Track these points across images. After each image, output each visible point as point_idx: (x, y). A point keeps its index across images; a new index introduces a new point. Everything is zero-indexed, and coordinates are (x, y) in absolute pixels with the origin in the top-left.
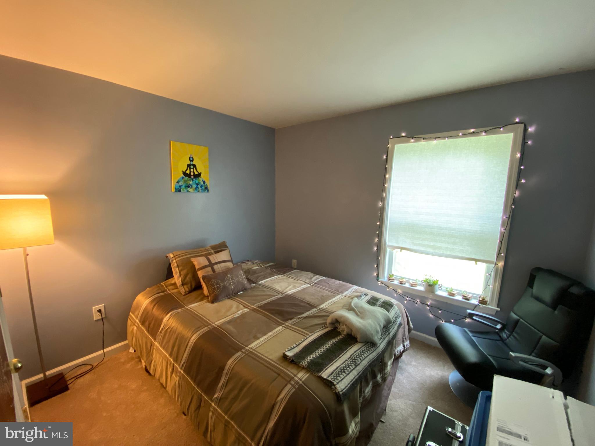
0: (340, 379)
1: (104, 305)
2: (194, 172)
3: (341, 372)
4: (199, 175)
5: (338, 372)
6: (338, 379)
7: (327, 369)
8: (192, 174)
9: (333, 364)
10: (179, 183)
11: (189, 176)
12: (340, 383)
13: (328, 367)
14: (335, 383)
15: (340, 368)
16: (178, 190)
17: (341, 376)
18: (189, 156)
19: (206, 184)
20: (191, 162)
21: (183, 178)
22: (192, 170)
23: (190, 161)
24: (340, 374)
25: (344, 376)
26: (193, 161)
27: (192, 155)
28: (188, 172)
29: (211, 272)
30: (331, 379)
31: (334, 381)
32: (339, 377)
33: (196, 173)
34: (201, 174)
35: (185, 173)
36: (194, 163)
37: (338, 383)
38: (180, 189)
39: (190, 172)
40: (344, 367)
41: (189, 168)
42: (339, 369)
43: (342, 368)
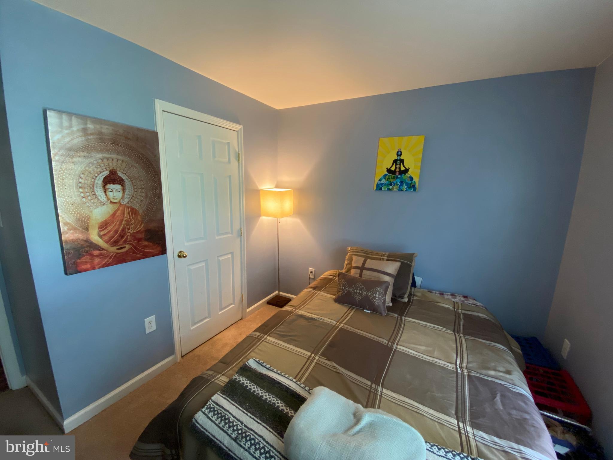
0: (210, 415)
1: (315, 270)
2: (400, 168)
3: (222, 417)
4: (406, 171)
5: (221, 412)
6: (210, 414)
7: (225, 399)
8: (398, 170)
9: (233, 405)
10: (381, 181)
11: (393, 172)
12: (204, 415)
13: (227, 400)
14: (203, 410)
15: (226, 414)
16: (379, 188)
17: (216, 416)
18: (397, 151)
19: (413, 181)
20: (399, 157)
21: (386, 175)
22: (398, 166)
23: (398, 155)
24: (218, 416)
25: (216, 421)
26: (400, 155)
27: (401, 149)
28: (393, 169)
29: (358, 276)
30: (210, 405)
31: (207, 409)
32: (214, 415)
33: (403, 168)
34: (409, 170)
35: (389, 171)
36: (402, 157)
37: (204, 413)
38: (381, 187)
39: (396, 168)
40: (229, 420)
41: (394, 164)
42: (225, 412)
43: (227, 417)
